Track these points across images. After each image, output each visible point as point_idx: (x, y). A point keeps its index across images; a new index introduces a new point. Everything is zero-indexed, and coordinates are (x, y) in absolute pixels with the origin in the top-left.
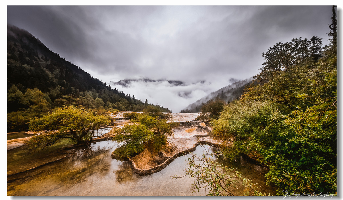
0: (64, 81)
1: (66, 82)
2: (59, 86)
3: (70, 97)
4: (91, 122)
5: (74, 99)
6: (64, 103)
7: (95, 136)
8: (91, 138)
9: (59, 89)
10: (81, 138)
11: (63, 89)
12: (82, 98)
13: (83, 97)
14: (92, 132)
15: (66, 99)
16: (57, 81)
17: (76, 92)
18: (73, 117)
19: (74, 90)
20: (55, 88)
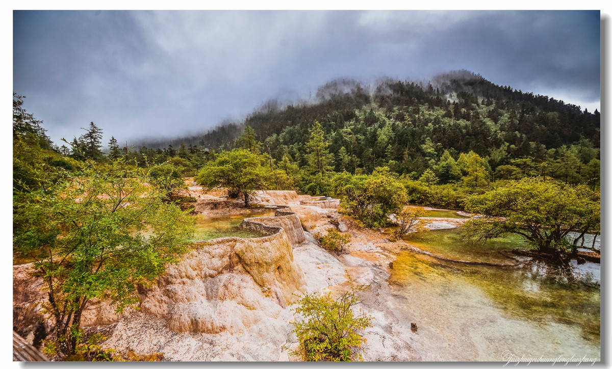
0: (517, 132)
1: (519, 135)
2: (505, 143)
3: (525, 162)
4: (581, 214)
5: (533, 164)
6: (513, 174)
7: (585, 248)
8: (575, 248)
9: (506, 149)
10: (548, 242)
11: (513, 149)
12: (552, 162)
13: (555, 159)
14: (580, 237)
15: (518, 165)
16: (503, 135)
17: (538, 150)
18: (538, 199)
19: (535, 148)
20: (499, 148)
